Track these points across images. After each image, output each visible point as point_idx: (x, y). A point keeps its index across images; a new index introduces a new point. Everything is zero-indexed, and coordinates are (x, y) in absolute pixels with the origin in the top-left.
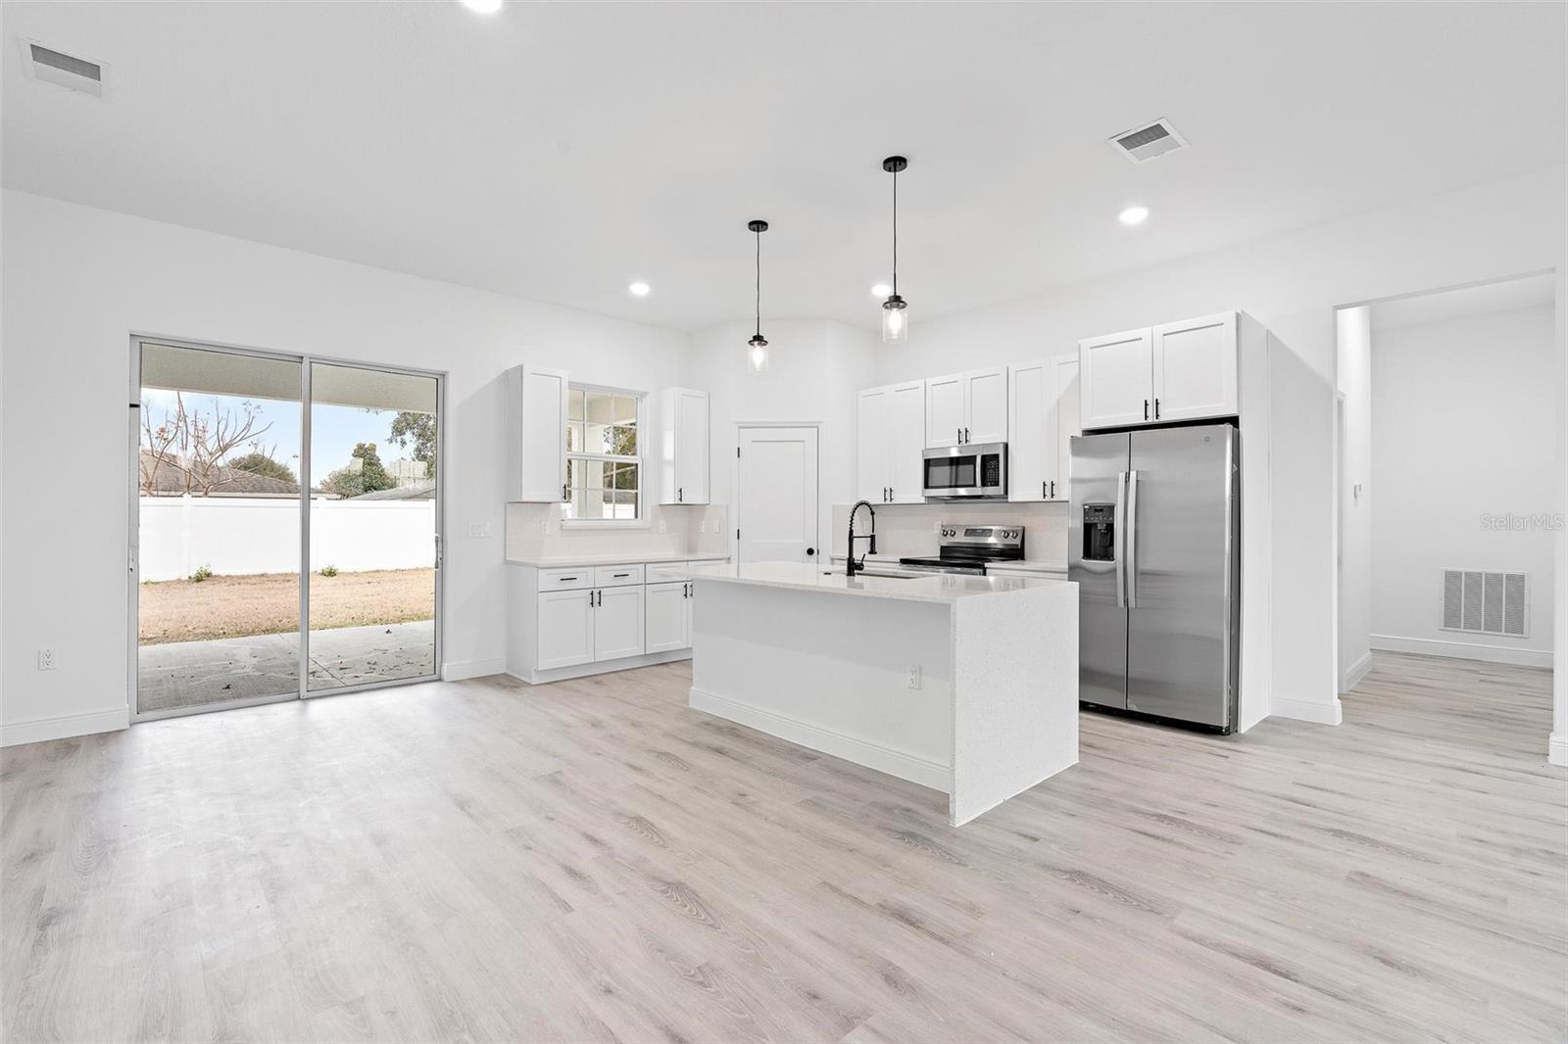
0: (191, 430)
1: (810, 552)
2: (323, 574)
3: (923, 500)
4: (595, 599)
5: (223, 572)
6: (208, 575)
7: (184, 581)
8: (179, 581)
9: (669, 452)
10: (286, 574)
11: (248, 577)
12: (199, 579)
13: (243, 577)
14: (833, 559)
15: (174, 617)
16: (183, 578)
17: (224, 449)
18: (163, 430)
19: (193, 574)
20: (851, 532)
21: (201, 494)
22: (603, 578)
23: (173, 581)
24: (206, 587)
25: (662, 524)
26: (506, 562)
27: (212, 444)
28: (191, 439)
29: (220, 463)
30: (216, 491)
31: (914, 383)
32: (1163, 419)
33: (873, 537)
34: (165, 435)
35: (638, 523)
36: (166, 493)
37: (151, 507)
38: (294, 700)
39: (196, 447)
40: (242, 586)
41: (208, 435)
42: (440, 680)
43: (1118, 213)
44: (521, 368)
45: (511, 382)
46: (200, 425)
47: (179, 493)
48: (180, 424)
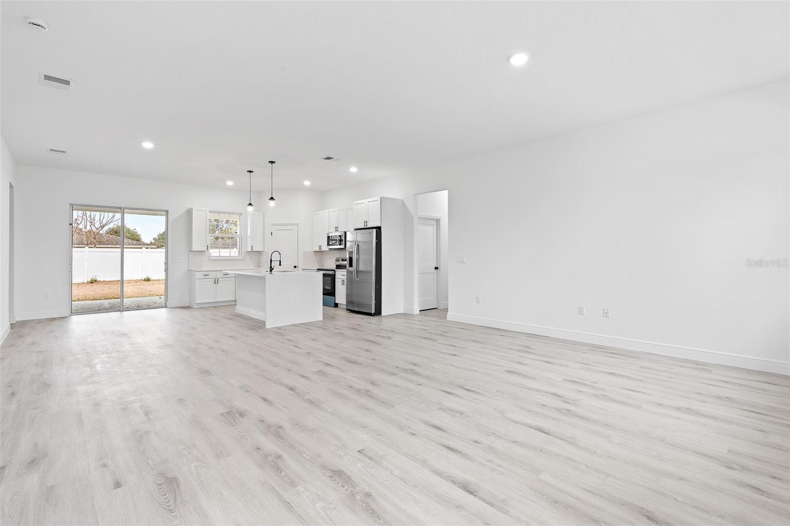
0: (89, 219)
1: (295, 267)
2: (144, 280)
3: (328, 250)
4: (216, 281)
5: (102, 280)
6: (96, 281)
7: (85, 283)
8: (83, 283)
9: (249, 234)
10: (129, 280)
11: (113, 281)
12: (92, 282)
13: (110, 281)
14: (303, 269)
15: (82, 295)
16: (85, 282)
17: (103, 227)
18: (76, 220)
19: (89, 280)
20: (271, 260)
21: (93, 246)
22: (219, 275)
23: (81, 283)
24: (95, 285)
25: (248, 258)
26: (189, 270)
27: (97, 225)
28: (89, 223)
29: (101, 232)
30: (100, 244)
31: (326, 211)
32: (368, 226)
33: (280, 261)
34: (77, 222)
35: (240, 257)
36: (78, 246)
37: (77, 252)
38: (118, 311)
39: (90, 226)
40: (110, 285)
41: (96, 221)
42: (166, 307)
43: (349, 168)
44: (192, 208)
45: (189, 212)
46: (92, 217)
47: (83, 246)
48: (84, 217)
